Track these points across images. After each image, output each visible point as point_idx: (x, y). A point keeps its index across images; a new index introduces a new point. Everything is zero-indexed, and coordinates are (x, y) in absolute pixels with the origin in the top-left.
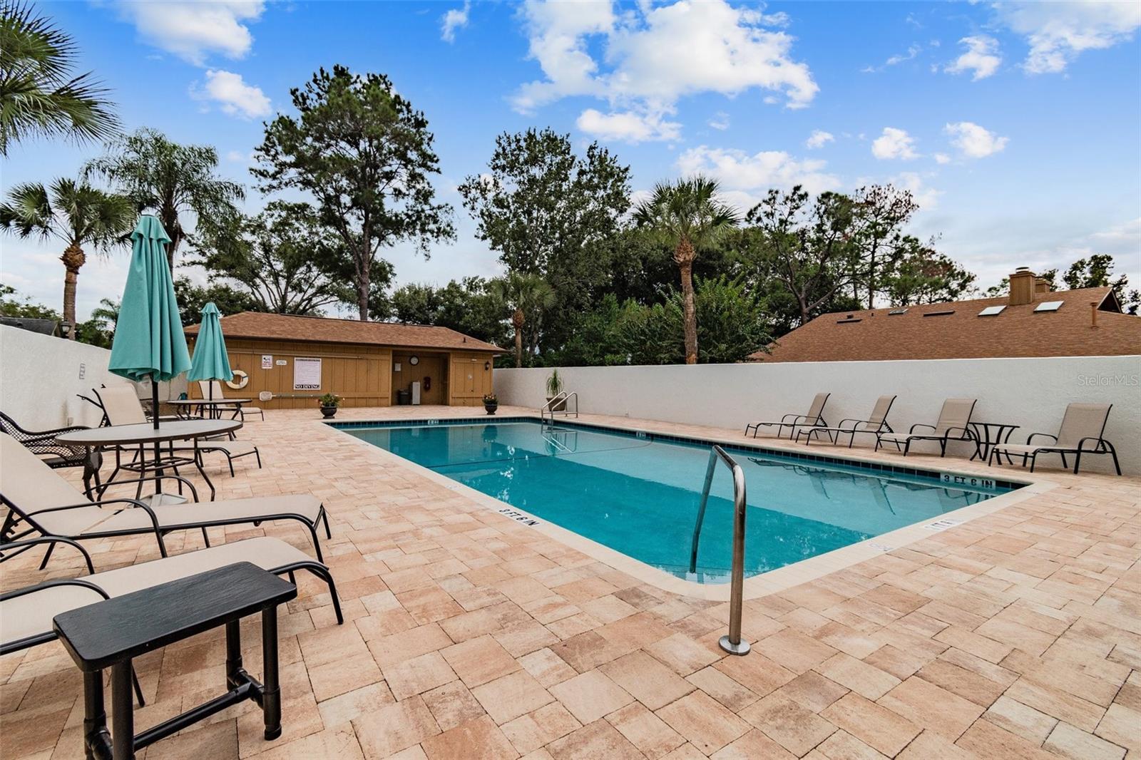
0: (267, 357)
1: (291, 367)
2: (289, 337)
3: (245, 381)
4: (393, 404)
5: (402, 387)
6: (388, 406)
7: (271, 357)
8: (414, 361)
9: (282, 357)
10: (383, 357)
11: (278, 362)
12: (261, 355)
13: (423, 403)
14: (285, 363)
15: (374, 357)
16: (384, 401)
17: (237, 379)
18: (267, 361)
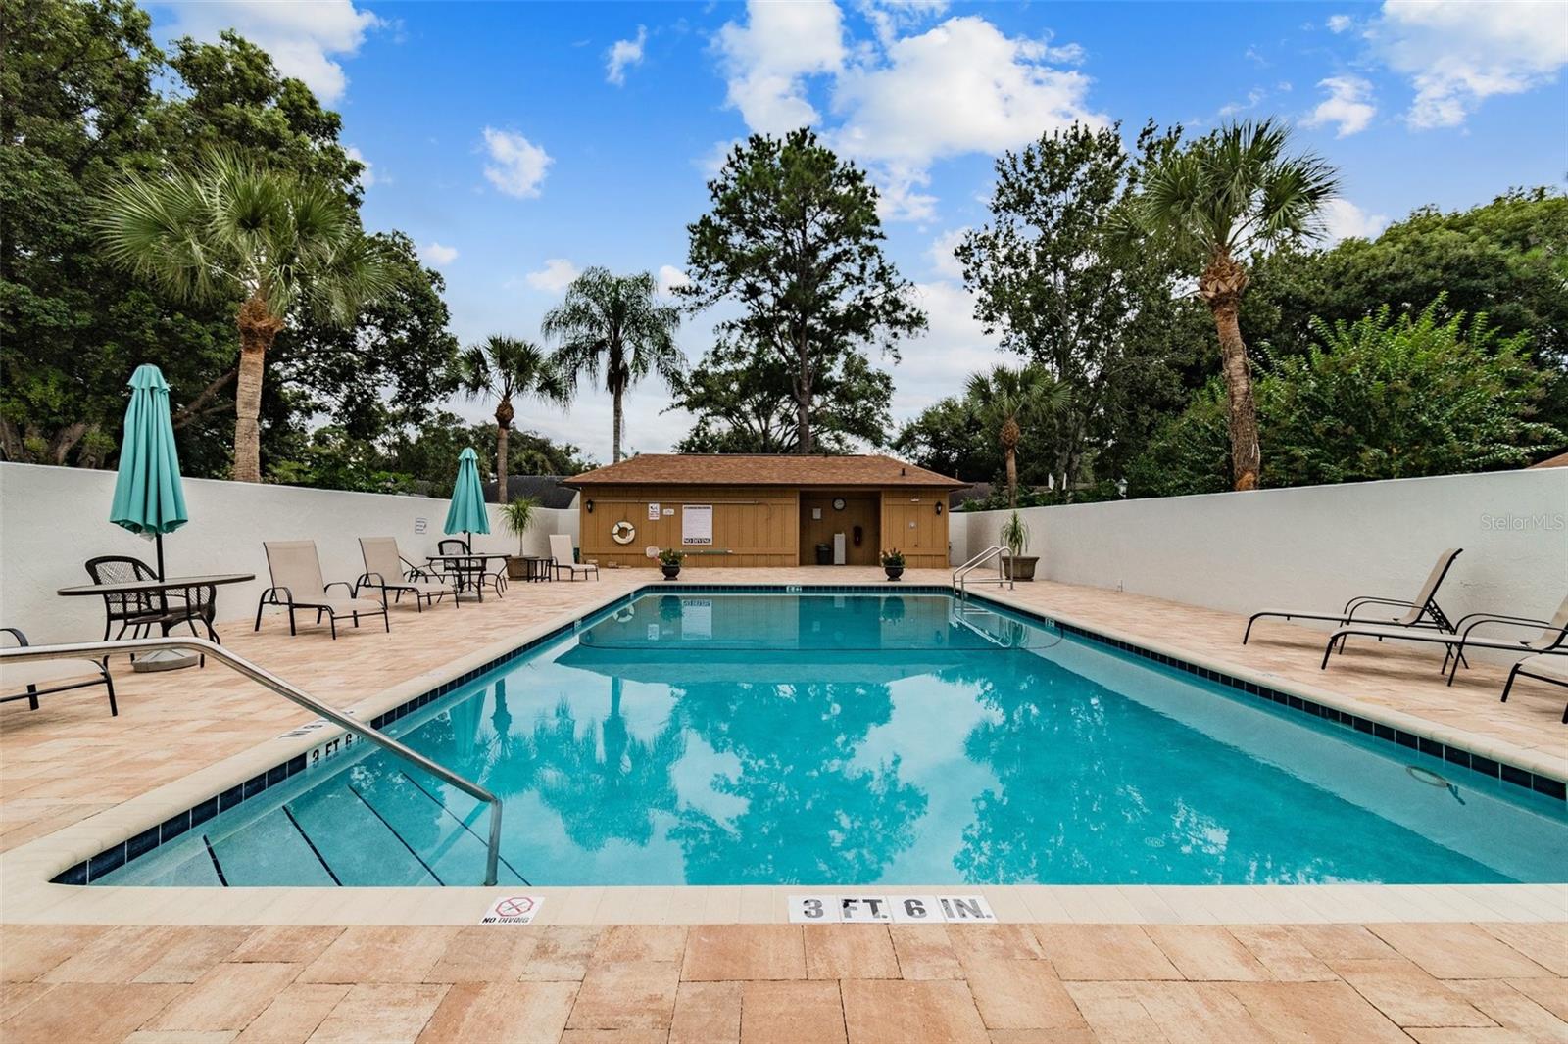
0: (654, 506)
1: (679, 515)
2: (674, 481)
3: (632, 535)
4: (802, 563)
5: (817, 538)
6: (795, 566)
7: (658, 506)
8: (839, 504)
9: (670, 505)
10: (785, 501)
11: (666, 512)
12: (647, 504)
13: (848, 562)
14: (671, 512)
15: (775, 501)
16: (789, 560)
17: (623, 532)
18: (654, 510)
